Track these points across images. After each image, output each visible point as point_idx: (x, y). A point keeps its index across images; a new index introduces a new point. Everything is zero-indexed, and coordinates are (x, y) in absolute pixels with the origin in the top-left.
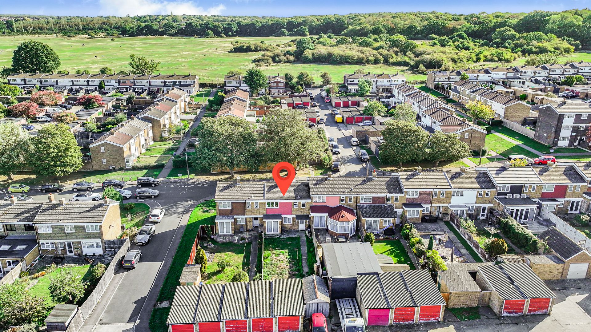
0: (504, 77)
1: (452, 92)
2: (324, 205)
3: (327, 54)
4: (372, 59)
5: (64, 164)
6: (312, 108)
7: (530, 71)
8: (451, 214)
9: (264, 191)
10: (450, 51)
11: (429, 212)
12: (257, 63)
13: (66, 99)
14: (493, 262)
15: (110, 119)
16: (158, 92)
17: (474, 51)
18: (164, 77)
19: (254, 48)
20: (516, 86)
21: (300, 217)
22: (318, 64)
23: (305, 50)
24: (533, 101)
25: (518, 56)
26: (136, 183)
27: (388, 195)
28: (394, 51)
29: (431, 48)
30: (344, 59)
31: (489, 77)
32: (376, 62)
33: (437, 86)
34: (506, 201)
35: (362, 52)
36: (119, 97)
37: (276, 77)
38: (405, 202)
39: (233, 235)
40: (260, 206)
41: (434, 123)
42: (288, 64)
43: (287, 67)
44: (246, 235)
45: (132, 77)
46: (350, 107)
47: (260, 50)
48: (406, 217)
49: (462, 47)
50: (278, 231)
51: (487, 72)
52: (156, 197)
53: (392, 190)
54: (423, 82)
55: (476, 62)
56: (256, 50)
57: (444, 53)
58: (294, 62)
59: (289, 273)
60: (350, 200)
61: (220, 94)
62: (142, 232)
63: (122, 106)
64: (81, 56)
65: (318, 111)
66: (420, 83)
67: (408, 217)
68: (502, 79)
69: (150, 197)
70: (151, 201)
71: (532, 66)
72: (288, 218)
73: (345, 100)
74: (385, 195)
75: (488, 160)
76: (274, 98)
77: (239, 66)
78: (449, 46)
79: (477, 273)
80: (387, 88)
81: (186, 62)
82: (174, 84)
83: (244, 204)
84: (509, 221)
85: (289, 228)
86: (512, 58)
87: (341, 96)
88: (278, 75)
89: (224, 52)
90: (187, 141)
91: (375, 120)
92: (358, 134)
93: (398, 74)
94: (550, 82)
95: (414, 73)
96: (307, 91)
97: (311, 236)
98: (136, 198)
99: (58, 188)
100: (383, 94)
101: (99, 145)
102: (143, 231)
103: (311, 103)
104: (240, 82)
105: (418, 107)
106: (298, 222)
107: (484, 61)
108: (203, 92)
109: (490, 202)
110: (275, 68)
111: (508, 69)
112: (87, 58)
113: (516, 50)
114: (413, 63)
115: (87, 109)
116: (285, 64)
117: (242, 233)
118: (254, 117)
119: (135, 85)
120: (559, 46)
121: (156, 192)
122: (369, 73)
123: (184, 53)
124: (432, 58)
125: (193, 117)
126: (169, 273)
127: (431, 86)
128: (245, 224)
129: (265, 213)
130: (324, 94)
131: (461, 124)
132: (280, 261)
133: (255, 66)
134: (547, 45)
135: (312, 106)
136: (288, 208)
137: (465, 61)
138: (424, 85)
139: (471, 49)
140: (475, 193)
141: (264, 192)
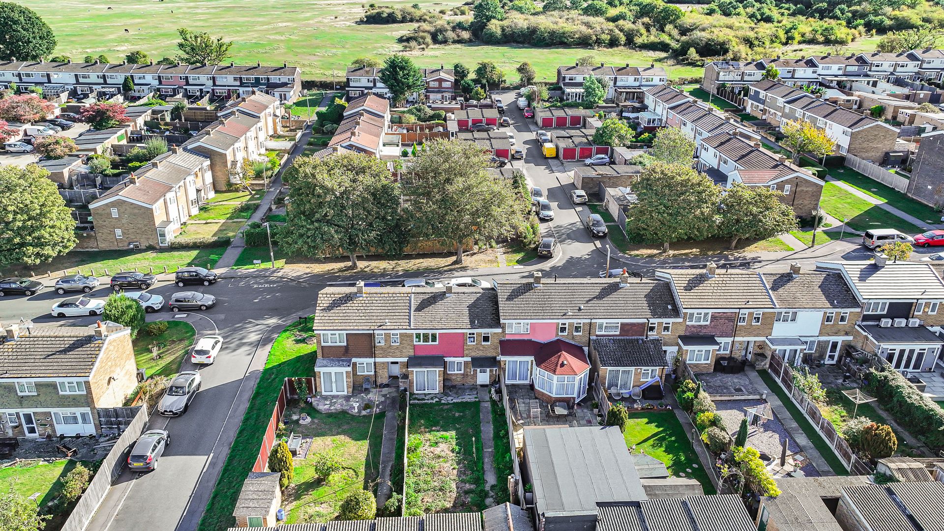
0: (841, 72)
1: (750, 102)
2: (526, 338)
3: (528, 28)
4: (606, 37)
5: (39, 243)
6: (502, 130)
7: (887, 62)
8: (773, 357)
9: (410, 310)
10: (740, 25)
11: (728, 352)
12: (405, 44)
13: (63, 110)
14: (869, 474)
15: (138, 149)
16: (228, 97)
17: (781, 25)
18: (240, 70)
19: (400, 17)
20: (862, 91)
21: (479, 362)
22: (512, 47)
23: (488, 21)
24: (895, 118)
25: (860, 34)
26: (173, 277)
27: (651, 321)
28: (643, 24)
29: (708, 19)
30: (556, 37)
31: (813, 72)
32: (613, 43)
33: (721, 88)
34: (882, 334)
35: (588, 25)
36: (157, 107)
37: (438, 70)
38: (682, 333)
39: (350, 397)
40: (402, 340)
41: (725, 163)
42: (459, 46)
43: (458, 52)
44: (375, 396)
45: (184, 69)
46: (569, 128)
47: (411, 20)
48: (685, 363)
49: (759, 17)
50: (438, 389)
51: (810, 63)
52: (209, 308)
53: (659, 310)
54: (696, 81)
55: (786, 44)
56: (404, 20)
57: (731, 27)
58: (469, 42)
59: (457, 488)
60: (577, 329)
61: (338, 101)
62: (174, 389)
63: (162, 123)
64: (102, 28)
65: (511, 134)
66: (691, 82)
67: (688, 362)
68: (836, 76)
69: (198, 309)
70: (198, 316)
71: (891, 54)
72: (457, 364)
73: (560, 113)
74: (645, 320)
75: (826, 237)
76: (433, 109)
77: (375, 48)
78: (738, 14)
79: (840, 502)
80: (634, 93)
81: (282, 41)
82: (257, 83)
83: (371, 337)
84: (890, 377)
85: (458, 381)
86: (850, 37)
87: (553, 106)
88: (442, 67)
89: (348, 23)
90: (275, 191)
91: (615, 155)
92: (587, 183)
93: (653, 66)
94: (923, 82)
95: (678, 63)
96: (493, 96)
97: (501, 399)
98: (172, 310)
99: (27, 288)
100: (628, 103)
101: (107, 205)
102: (177, 388)
103: (500, 119)
104: (374, 80)
105: (692, 129)
106: (475, 371)
107: (800, 43)
108: (308, 98)
109: (847, 334)
110: (437, 53)
111: (848, 58)
112: (112, 33)
113: (855, 23)
114: (678, 46)
115: (98, 129)
116: (453, 46)
117: (367, 391)
118: (398, 146)
119: (188, 84)
120: (930, 15)
121: (209, 300)
122: (602, 65)
123: (280, 25)
124: (710, 37)
125: (288, 145)
126: (219, 484)
127: (712, 89)
128: (373, 373)
129: (412, 353)
130: (522, 102)
131: (776, 166)
132: (439, 457)
133: (402, 49)
134: (910, 14)
135: (502, 125)
136: (456, 344)
137: (767, 43)
138: (697, 86)
139: (776, 20)
140: (819, 316)
141: (410, 313)
